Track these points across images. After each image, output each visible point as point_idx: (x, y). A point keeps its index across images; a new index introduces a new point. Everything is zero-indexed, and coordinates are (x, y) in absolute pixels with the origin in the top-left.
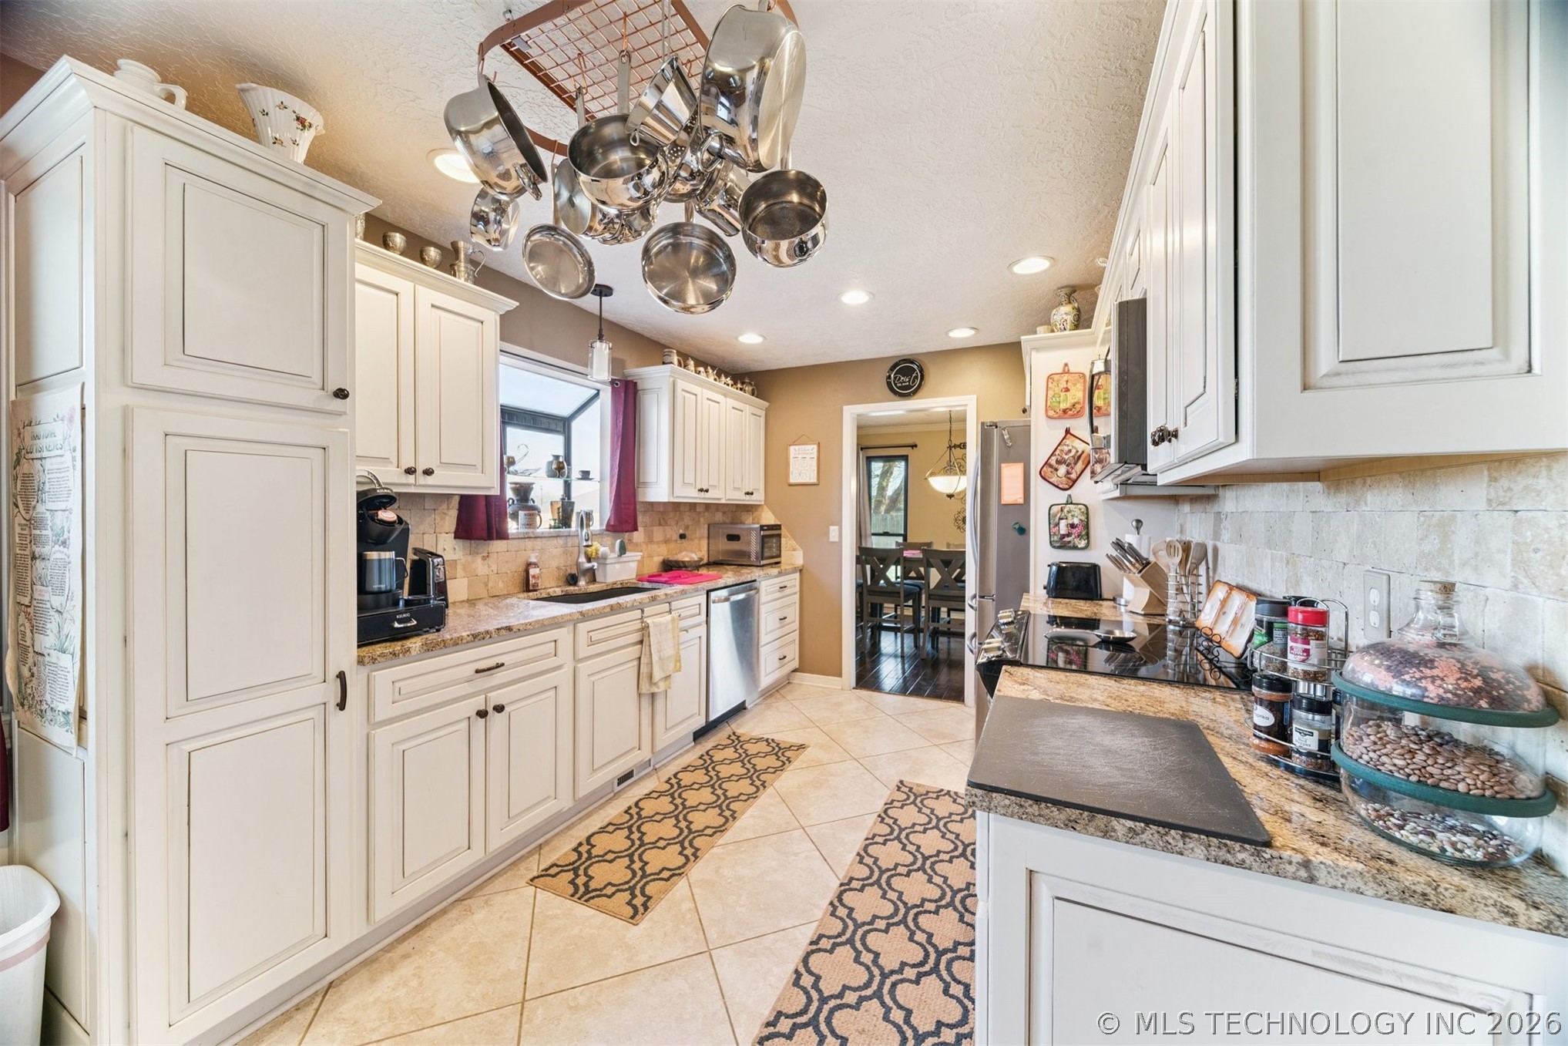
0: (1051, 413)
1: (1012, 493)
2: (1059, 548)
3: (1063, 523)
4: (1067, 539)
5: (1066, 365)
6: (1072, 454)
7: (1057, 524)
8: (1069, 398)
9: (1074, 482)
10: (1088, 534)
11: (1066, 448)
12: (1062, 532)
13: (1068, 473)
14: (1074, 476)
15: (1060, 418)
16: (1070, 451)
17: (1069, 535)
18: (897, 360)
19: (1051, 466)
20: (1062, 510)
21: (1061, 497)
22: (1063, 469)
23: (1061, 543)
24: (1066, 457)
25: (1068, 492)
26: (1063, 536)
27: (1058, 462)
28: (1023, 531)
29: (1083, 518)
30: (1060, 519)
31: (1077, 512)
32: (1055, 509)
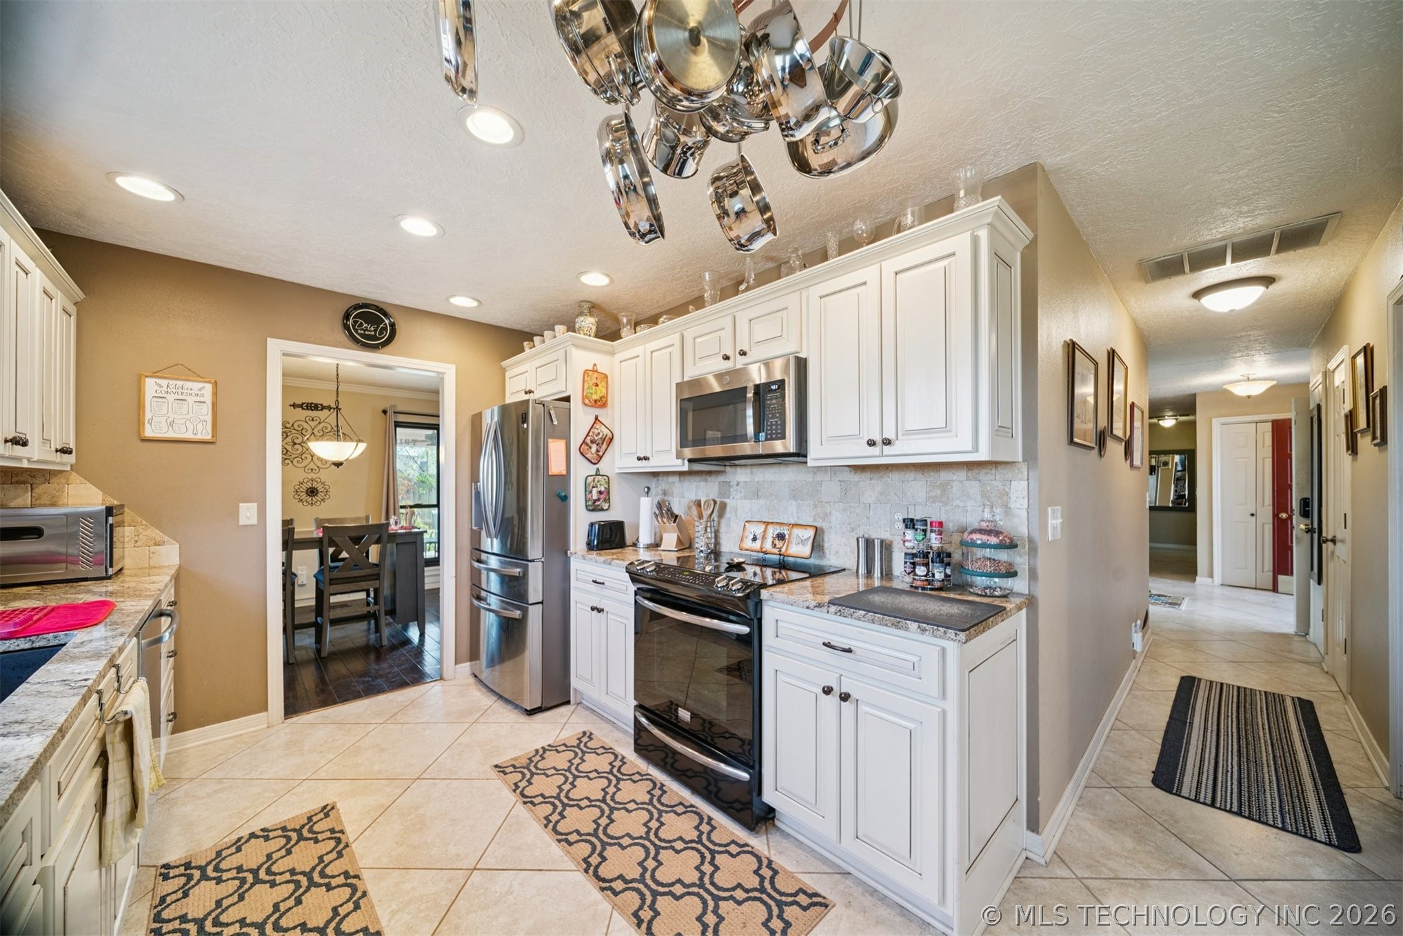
0: (587, 401)
1: (557, 467)
2: (593, 510)
3: (595, 491)
4: (597, 503)
5: (595, 365)
6: (600, 436)
7: (591, 492)
8: (598, 392)
9: (601, 458)
10: (609, 499)
11: (596, 431)
12: (595, 498)
13: (598, 451)
14: (601, 453)
15: (592, 406)
16: (599, 434)
17: (598, 500)
18: (361, 302)
19: (587, 445)
20: (594, 480)
21: (592, 470)
22: (594, 447)
23: (593, 507)
24: (596, 438)
25: (597, 466)
26: (595, 501)
27: (592, 442)
28: (565, 499)
29: (607, 486)
30: (593, 487)
31: (603, 482)
32: (590, 479)
